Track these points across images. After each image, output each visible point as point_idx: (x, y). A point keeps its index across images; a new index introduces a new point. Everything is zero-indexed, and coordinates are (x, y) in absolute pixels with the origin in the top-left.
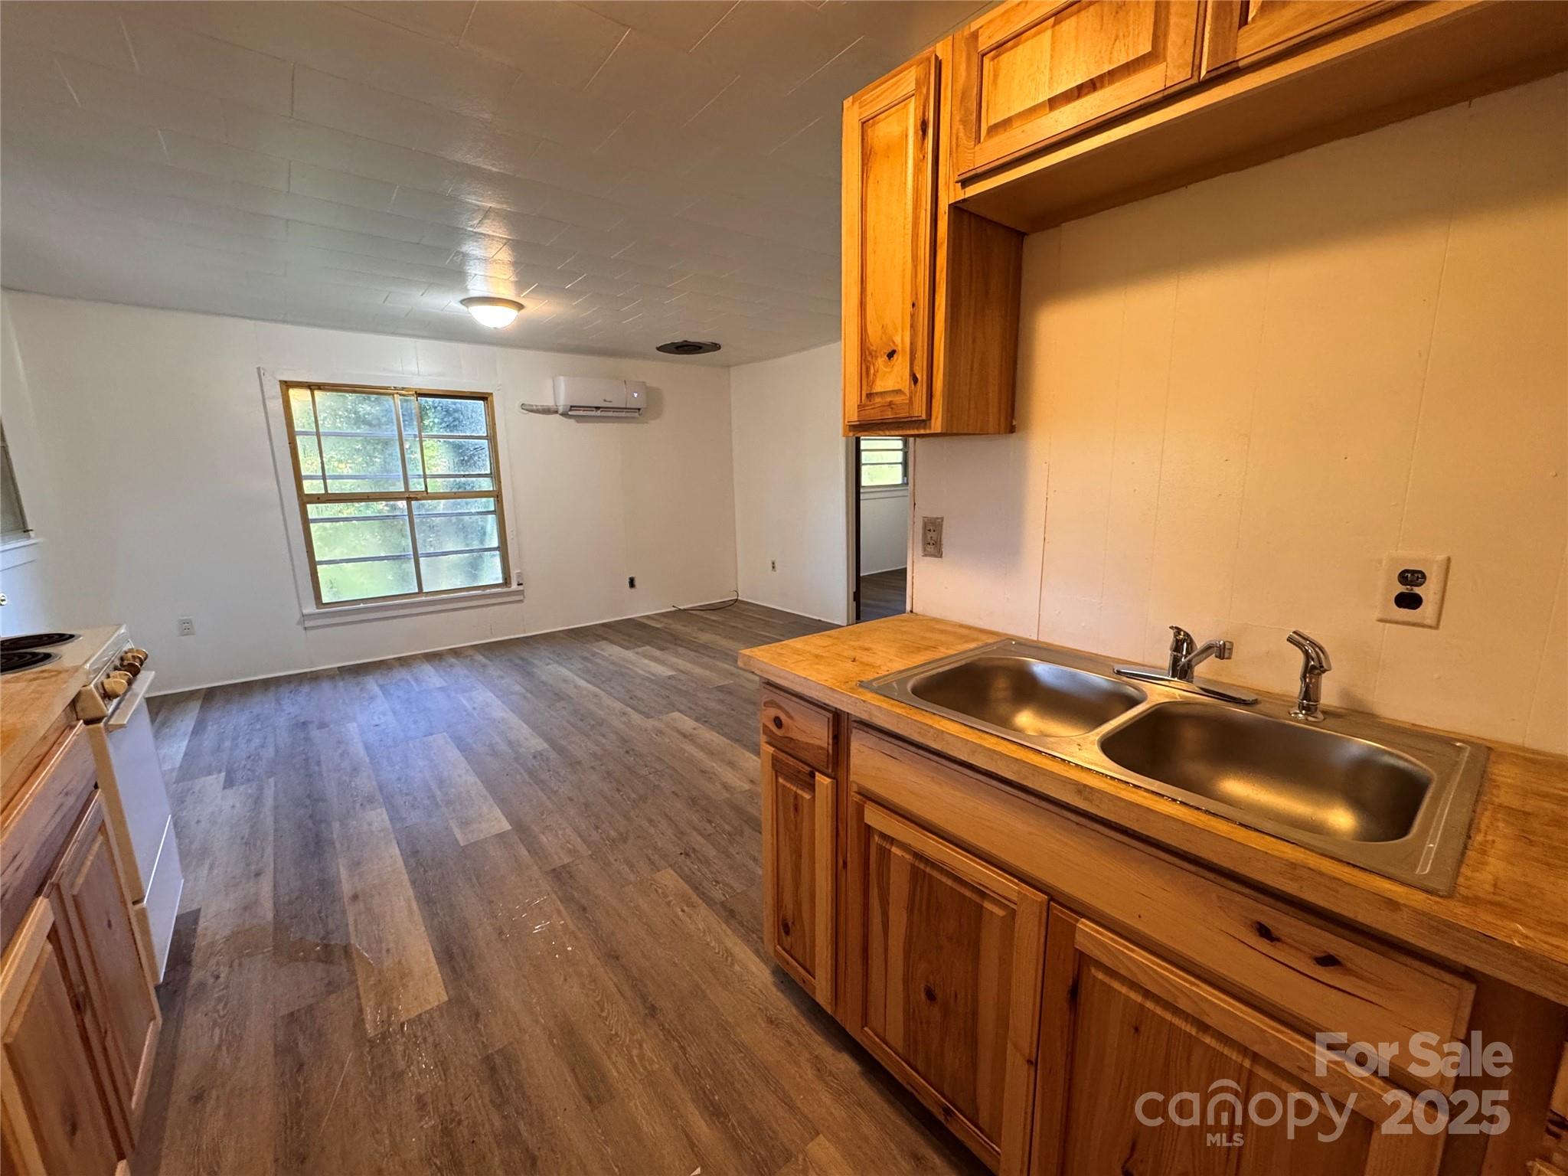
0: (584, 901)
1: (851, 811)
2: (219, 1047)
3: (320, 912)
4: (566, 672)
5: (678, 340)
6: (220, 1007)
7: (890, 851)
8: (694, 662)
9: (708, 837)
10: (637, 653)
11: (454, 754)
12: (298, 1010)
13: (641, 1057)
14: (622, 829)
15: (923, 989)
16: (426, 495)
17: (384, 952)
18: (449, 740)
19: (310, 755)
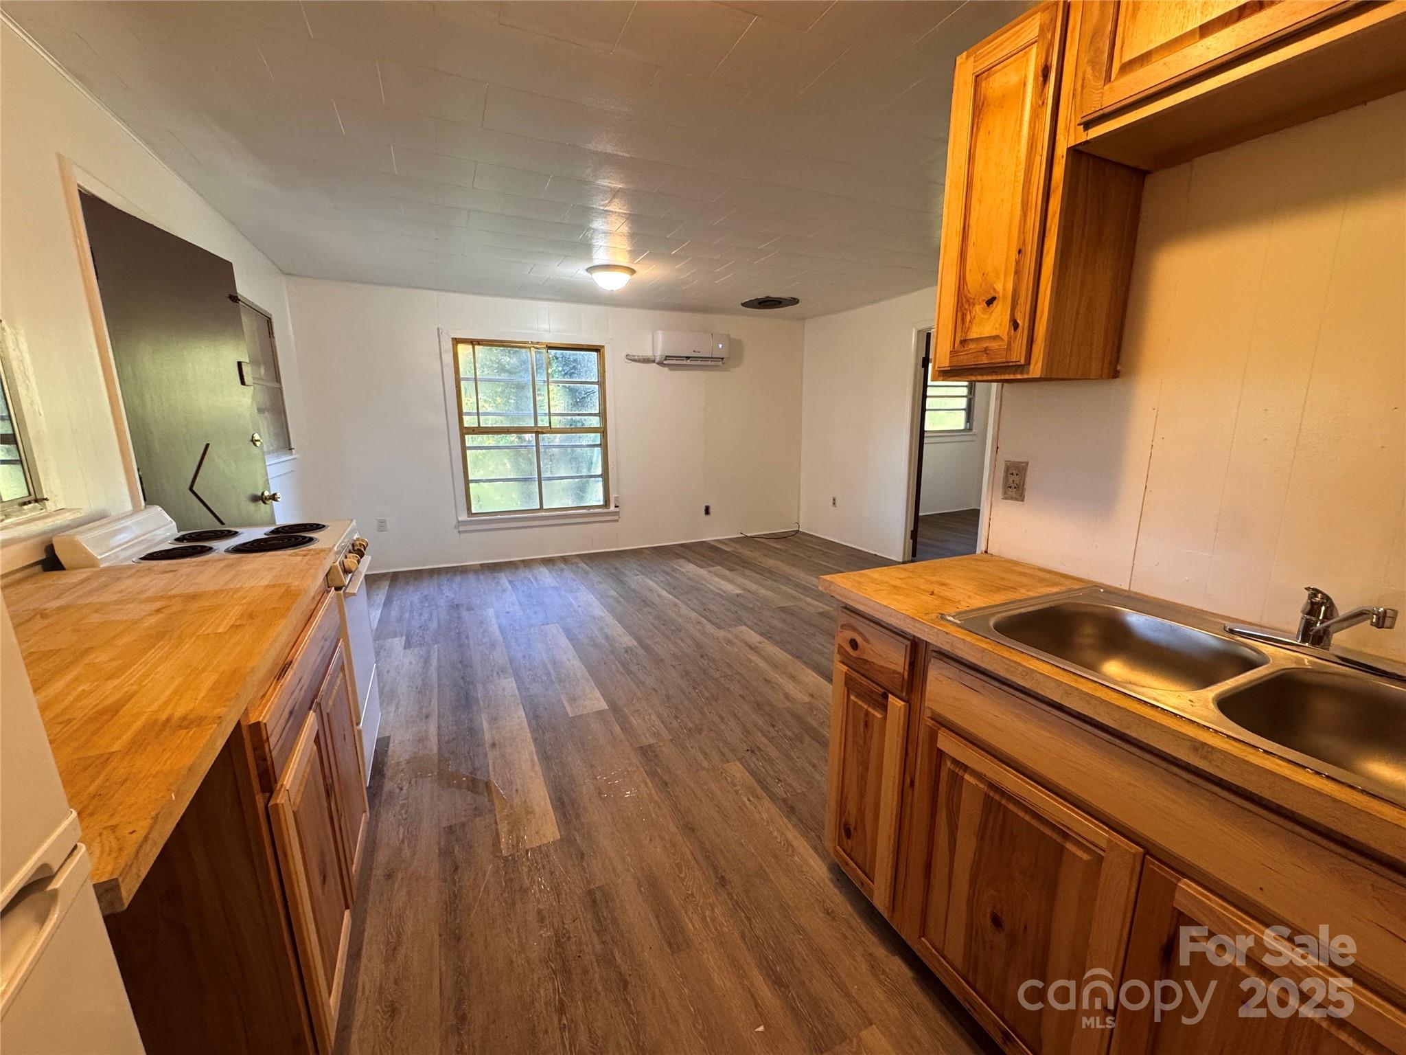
0: (666, 778)
1: (923, 734)
2: (403, 842)
3: (469, 753)
4: (652, 584)
5: (761, 296)
6: (403, 812)
7: (962, 778)
8: (760, 585)
9: (771, 739)
10: (710, 572)
11: (564, 642)
12: (455, 825)
13: (714, 920)
14: (697, 722)
15: (988, 915)
16: (550, 430)
17: (514, 791)
18: (560, 630)
19: (461, 630)
